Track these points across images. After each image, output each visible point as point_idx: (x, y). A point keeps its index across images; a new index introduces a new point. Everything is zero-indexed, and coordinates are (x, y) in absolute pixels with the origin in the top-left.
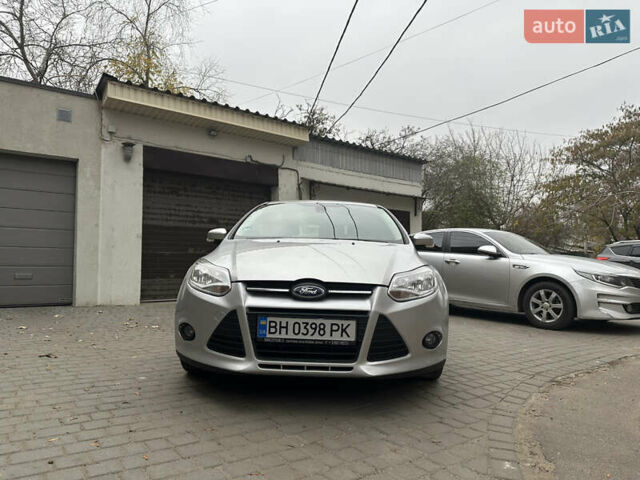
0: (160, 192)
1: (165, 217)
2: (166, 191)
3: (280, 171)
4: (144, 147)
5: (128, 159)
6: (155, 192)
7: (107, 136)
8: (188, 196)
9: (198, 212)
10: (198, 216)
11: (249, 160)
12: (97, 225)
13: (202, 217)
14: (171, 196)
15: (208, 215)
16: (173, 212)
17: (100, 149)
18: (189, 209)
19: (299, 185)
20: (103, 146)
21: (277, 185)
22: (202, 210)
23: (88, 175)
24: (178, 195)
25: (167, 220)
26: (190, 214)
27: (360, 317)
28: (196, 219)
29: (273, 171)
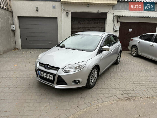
0: (76, 23)
1: (77, 29)
2: (78, 22)
3: (108, 14)
4: (71, 12)
5: (67, 16)
6: (75, 23)
7: (63, 11)
8: (83, 23)
9: (85, 27)
10: (85, 29)
11: (98, 12)
12: (62, 32)
13: (86, 29)
14: (78, 24)
15: (87, 28)
16: (79, 28)
17: (62, 14)
18: (83, 27)
19: (114, 17)
20: (62, 13)
21: (107, 18)
22: (86, 27)
23: (59, 21)
24: (81, 23)
25: (78, 30)
26: (83, 28)
27: (54, 75)
28: (84, 29)
29: (106, 14)
